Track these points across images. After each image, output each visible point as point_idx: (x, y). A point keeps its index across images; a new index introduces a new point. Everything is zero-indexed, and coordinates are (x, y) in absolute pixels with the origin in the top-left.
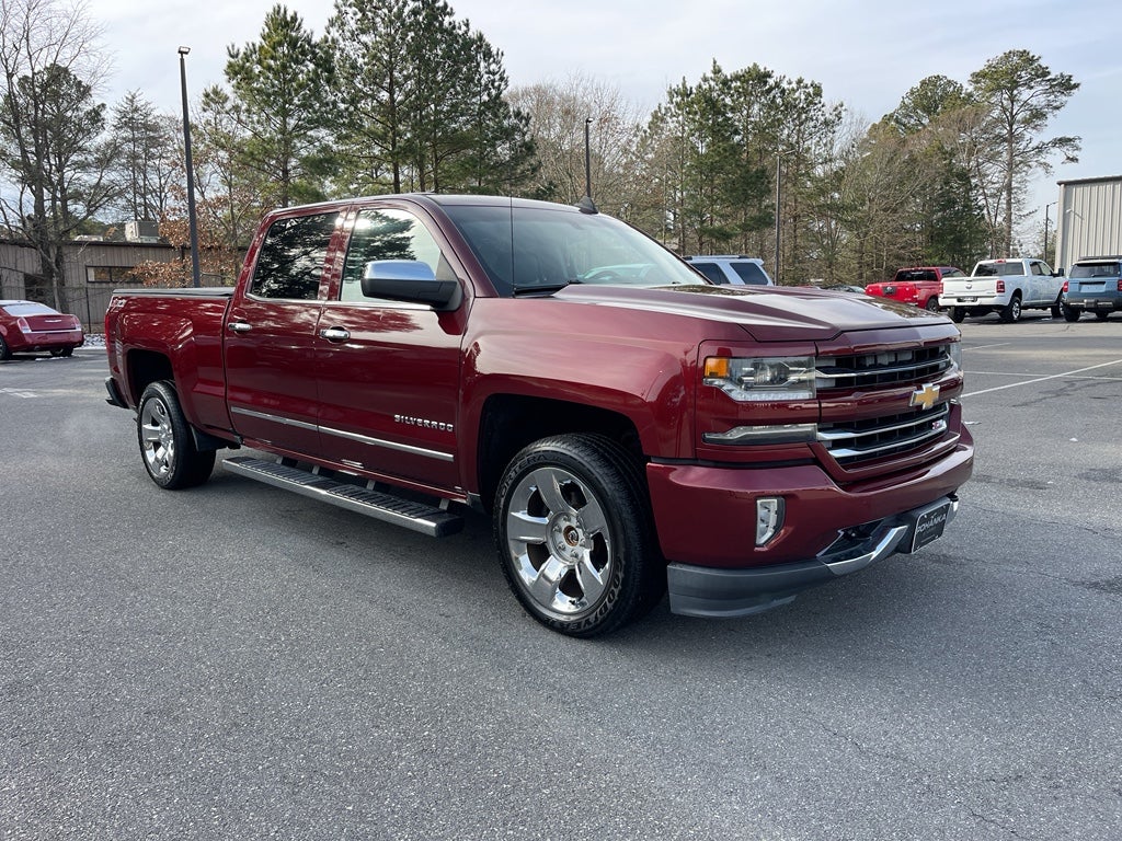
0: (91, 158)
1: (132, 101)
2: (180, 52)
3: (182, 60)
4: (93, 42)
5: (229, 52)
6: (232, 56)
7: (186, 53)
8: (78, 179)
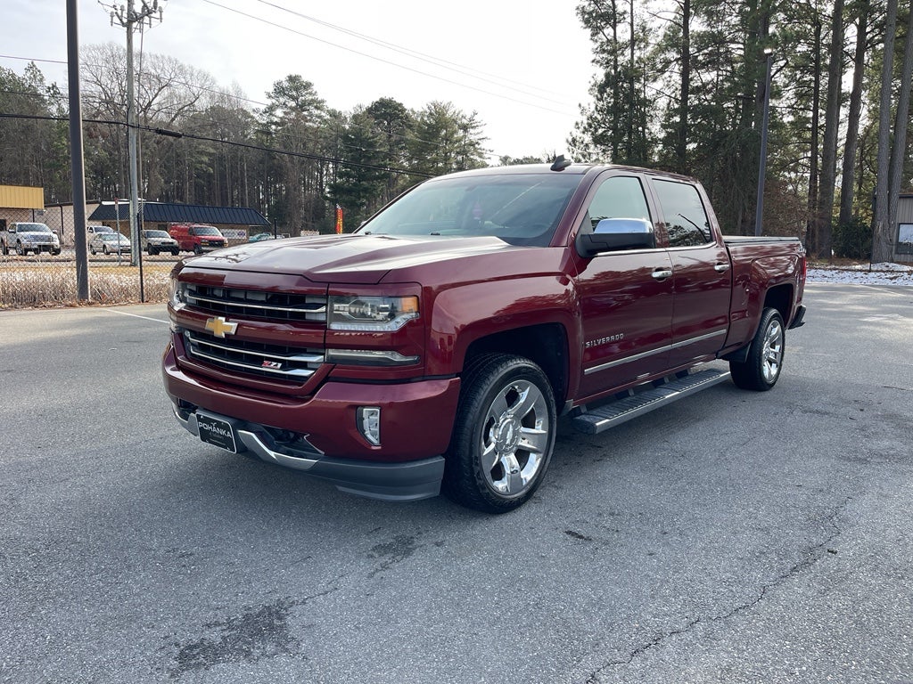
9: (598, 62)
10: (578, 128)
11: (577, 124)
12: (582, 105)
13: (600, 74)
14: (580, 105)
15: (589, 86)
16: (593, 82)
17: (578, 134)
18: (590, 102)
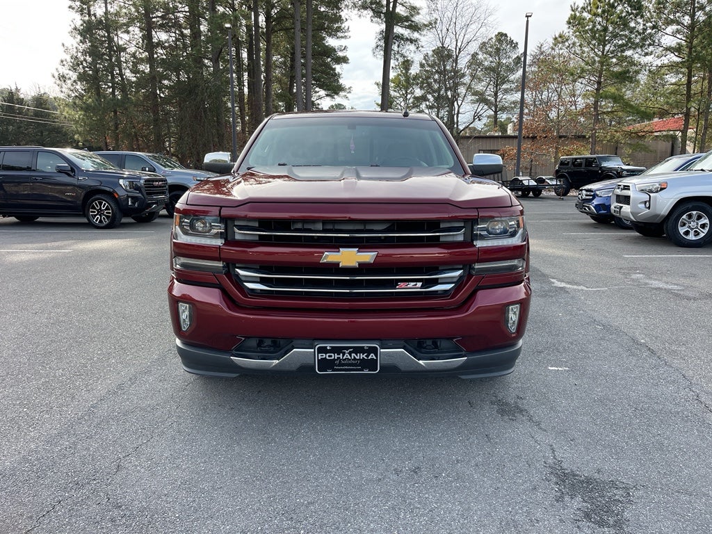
0: (513, 86)
1: (540, 48)
2: (526, 16)
3: (528, 21)
4: (489, 19)
5: (572, 8)
6: (573, 11)
7: (530, 16)
8: (505, 99)
9: (73, 9)
10: (64, 65)
11: (62, 61)
12: (66, 45)
13: (78, 20)
14: (63, 45)
15: (70, 29)
16: (73, 26)
17: (65, 70)
18: (74, 42)
